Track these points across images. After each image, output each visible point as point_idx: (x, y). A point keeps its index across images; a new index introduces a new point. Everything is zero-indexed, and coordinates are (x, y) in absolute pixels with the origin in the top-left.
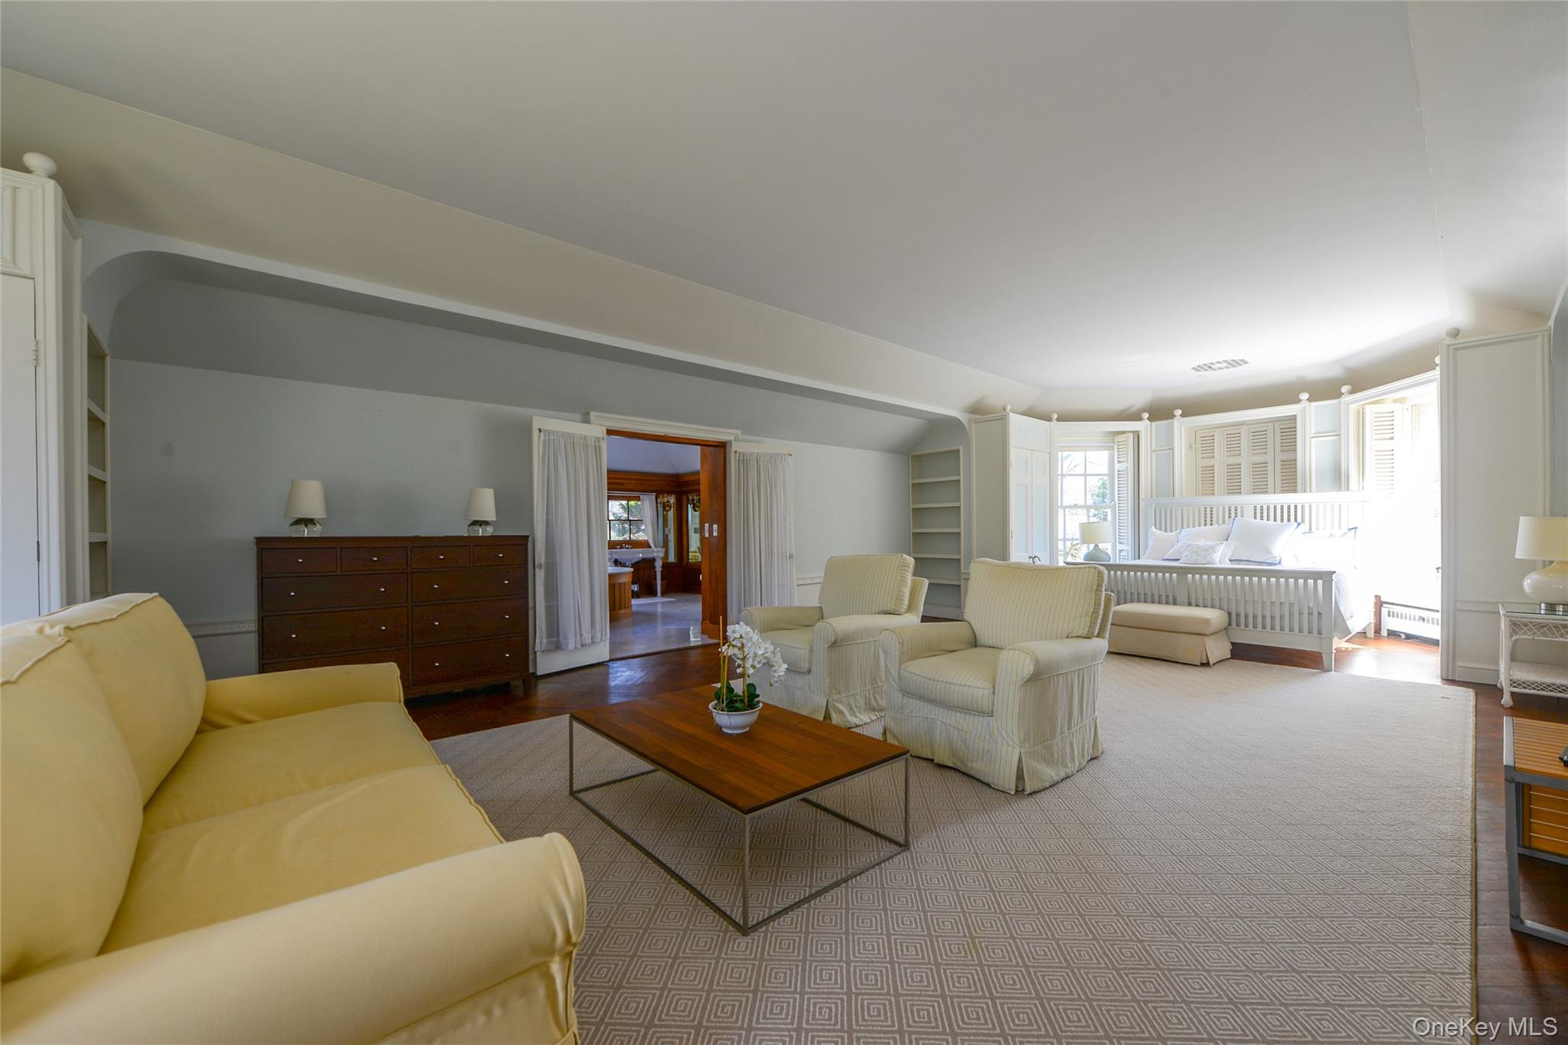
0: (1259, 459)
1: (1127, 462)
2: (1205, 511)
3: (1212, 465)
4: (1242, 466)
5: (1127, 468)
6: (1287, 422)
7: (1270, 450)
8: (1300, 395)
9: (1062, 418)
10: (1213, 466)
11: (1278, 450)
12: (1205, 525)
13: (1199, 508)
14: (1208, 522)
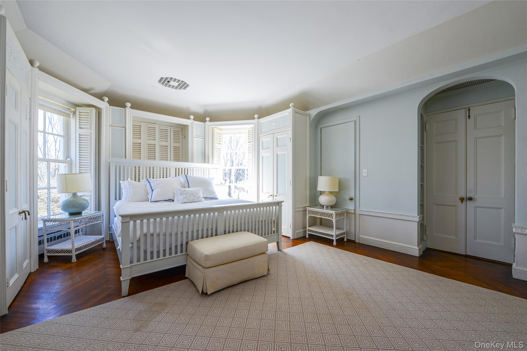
0: (164, 144)
1: (91, 129)
2: (135, 169)
3: (140, 142)
4: (156, 146)
5: (90, 133)
6: (176, 128)
7: (169, 140)
8: (191, 116)
9: (41, 69)
10: (141, 144)
11: (172, 141)
12: (163, 178)
13: (131, 166)
14: (165, 176)
